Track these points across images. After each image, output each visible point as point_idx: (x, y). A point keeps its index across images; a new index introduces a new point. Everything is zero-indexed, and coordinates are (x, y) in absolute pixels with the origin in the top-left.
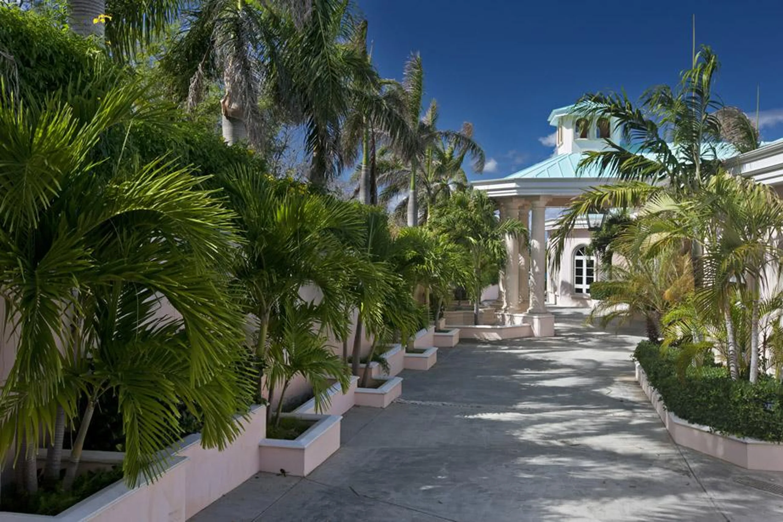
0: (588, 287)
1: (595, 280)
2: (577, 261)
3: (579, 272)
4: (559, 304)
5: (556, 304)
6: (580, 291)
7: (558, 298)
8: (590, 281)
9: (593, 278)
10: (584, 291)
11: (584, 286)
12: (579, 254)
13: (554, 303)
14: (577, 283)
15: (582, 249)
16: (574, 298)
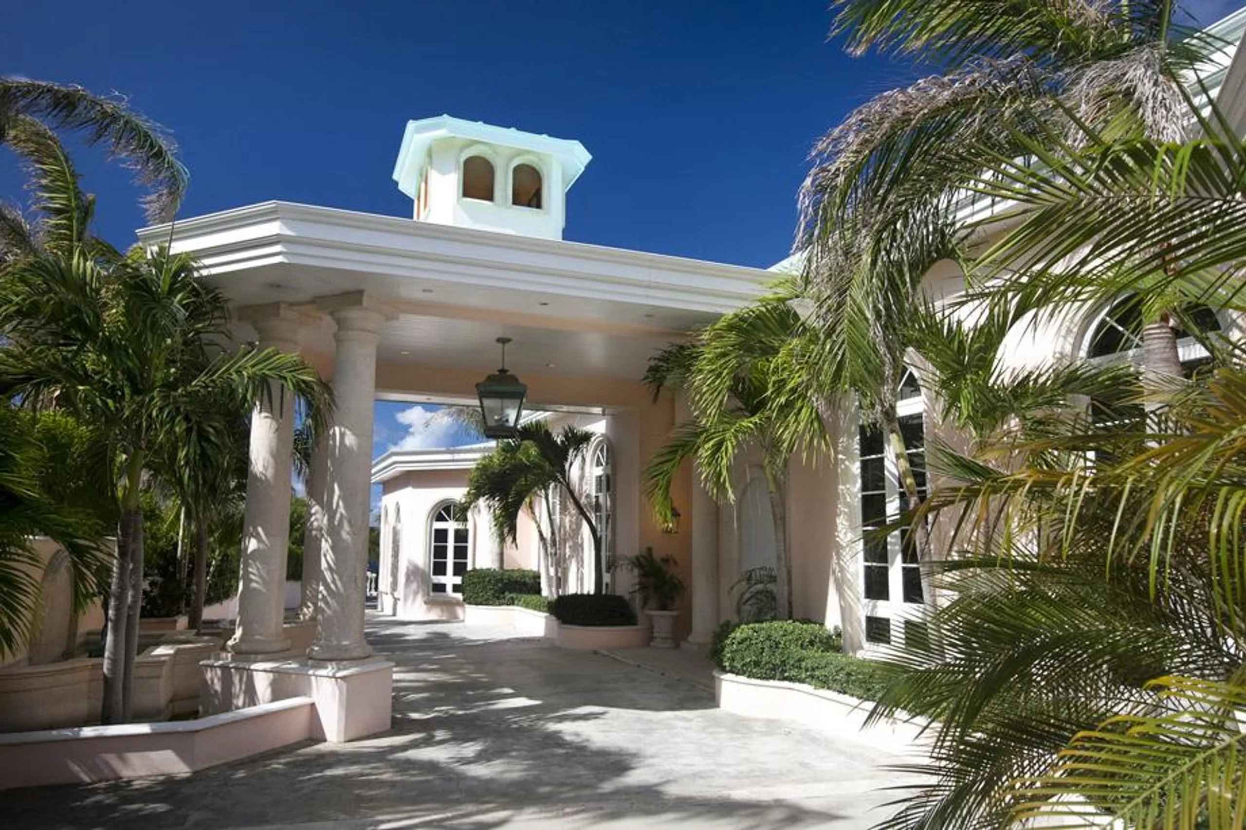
0: (458, 580)
1: (470, 568)
2: (437, 531)
3: (440, 552)
4: (401, 616)
5: (394, 615)
6: (441, 588)
7: (400, 604)
8: (459, 569)
9: (466, 564)
10: (449, 589)
11: (450, 579)
12: (440, 518)
13: (391, 613)
14: (435, 574)
15: (447, 509)
16: (430, 603)
